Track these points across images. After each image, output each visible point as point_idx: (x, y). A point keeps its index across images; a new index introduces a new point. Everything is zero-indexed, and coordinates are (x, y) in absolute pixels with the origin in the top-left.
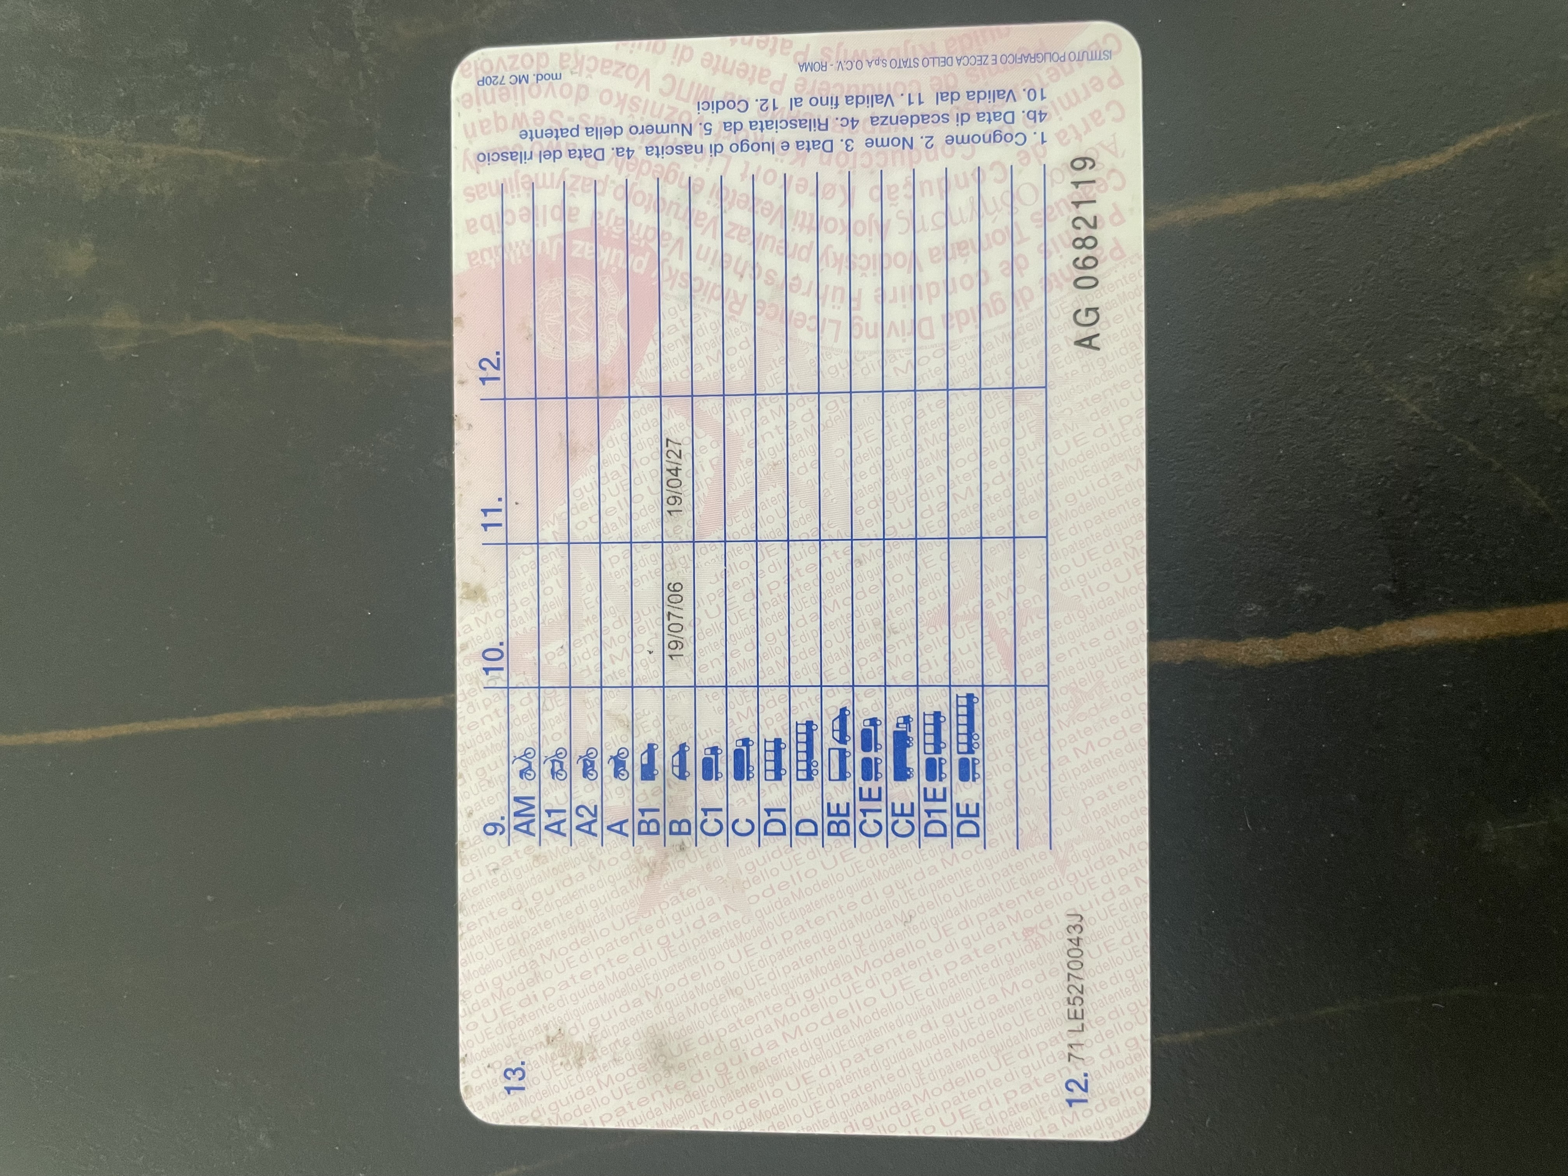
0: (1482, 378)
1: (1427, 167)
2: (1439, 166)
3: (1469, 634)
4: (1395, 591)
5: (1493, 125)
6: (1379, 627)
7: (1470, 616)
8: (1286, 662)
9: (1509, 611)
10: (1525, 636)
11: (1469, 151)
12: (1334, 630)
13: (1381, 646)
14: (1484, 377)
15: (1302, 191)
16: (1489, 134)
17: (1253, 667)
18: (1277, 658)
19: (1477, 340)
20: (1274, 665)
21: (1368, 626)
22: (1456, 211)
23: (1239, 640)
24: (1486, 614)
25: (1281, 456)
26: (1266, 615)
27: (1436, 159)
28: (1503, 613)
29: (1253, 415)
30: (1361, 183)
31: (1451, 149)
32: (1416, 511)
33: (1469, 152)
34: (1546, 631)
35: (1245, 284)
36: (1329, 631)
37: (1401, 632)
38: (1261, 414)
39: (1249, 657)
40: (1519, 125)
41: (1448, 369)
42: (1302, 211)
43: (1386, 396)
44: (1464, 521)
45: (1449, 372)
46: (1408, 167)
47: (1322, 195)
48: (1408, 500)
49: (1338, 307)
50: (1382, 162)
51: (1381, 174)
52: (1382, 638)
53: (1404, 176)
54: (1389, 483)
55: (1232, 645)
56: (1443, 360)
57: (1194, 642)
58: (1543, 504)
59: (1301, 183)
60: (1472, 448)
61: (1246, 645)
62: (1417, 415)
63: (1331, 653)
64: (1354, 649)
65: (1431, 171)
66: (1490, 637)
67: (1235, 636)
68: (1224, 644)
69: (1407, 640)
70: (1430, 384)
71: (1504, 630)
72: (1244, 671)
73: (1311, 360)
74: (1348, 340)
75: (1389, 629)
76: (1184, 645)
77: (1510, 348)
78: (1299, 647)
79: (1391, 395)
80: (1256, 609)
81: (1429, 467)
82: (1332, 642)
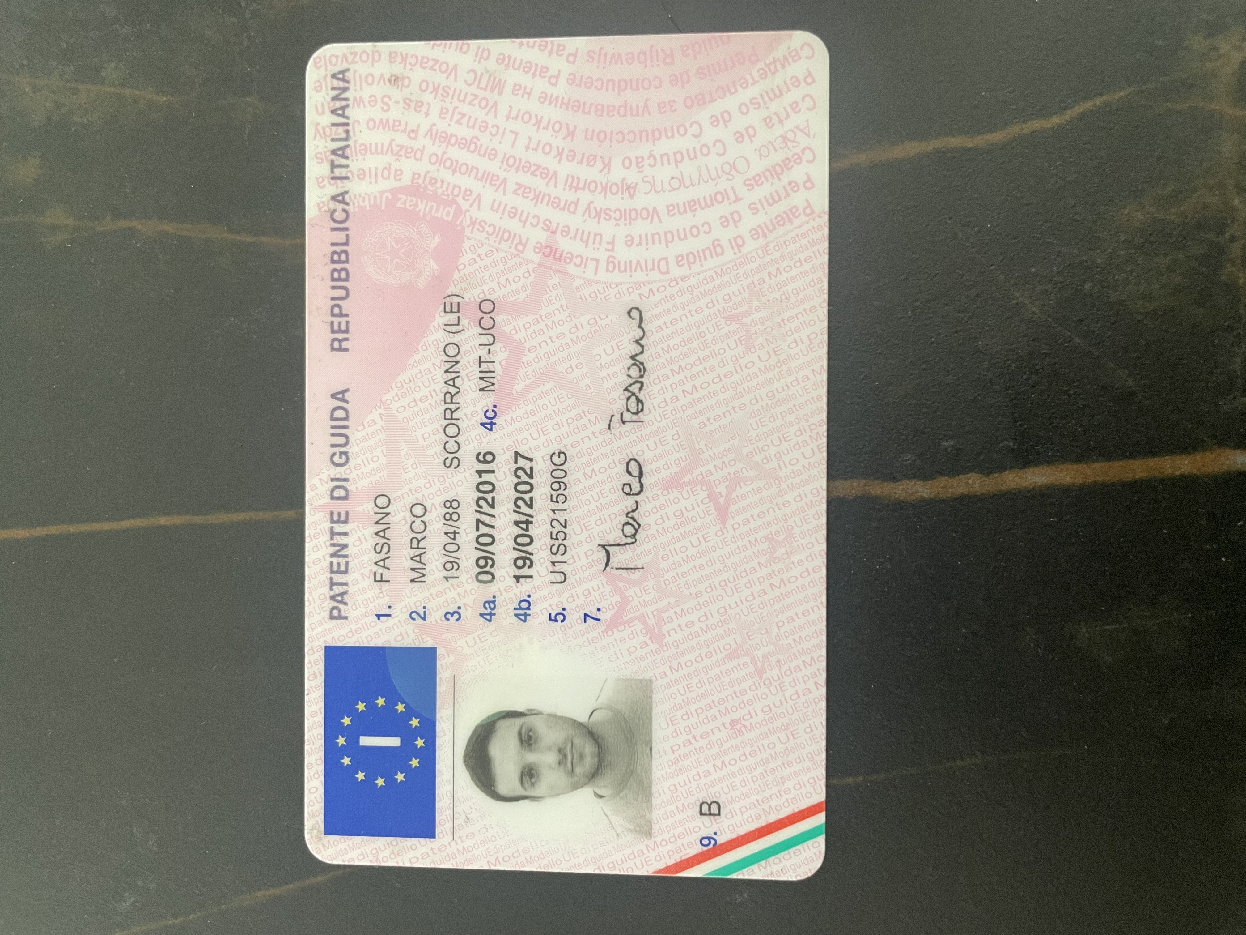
0: (1086, 287)
1: (1050, 125)
2: (1059, 125)
3: (1071, 481)
4: (1016, 447)
5: (1101, 95)
6: (1002, 474)
7: (1073, 467)
8: (932, 499)
9: (1102, 464)
10: (1113, 484)
11: (1083, 113)
12: (969, 475)
13: (1004, 488)
14: (1088, 286)
15: (955, 142)
16: (1098, 101)
17: (907, 502)
18: (926, 496)
19: (1084, 258)
20: (923, 500)
21: (995, 473)
22: (1071, 159)
23: (898, 481)
24: (1085, 466)
25: (932, 343)
26: (918, 462)
27: (1056, 120)
28: (1097, 466)
29: (912, 311)
30: (997, 137)
31: (1069, 112)
32: (1033, 387)
33: (1082, 116)
34: (1130, 480)
35: (909, 211)
36: (966, 476)
37: (1020, 478)
38: (919, 310)
39: (904, 494)
40: (1122, 94)
41: (1061, 280)
42: (954, 157)
43: (1013, 299)
44: (1070, 396)
45: (1061, 282)
46: (1036, 125)
47: (969, 145)
48: (1028, 379)
49: (979, 231)
50: (1015, 120)
51: (1015, 130)
52: (1005, 482)
53: (1033, 132)
54: (1013, 365)
55: (892, 485)
56: (1058, 273)
57: (863, 482)
58: (1130, 383)
59: (954, 136)
60: (1077, 340)
61: (903, 485)
62: (1036, 314)
63: (966, 493)
64: (984, 490)
65: (1053, 128)
66: (1087, 484)
67: (894, 479)
68: (886, 484)
69: (1025, 485)
70: (1047, 291)
71: (1098, 478)
72: (900, 505)
73: (957, 271)
74: (986, 256)
75: (1010, 475)
76: (855, 484)
77: (1109, 265)
78: (942, 487)
79: (1018, 298)
80: (910, 459)
81: (1044, 353)
82: (967, 484)
